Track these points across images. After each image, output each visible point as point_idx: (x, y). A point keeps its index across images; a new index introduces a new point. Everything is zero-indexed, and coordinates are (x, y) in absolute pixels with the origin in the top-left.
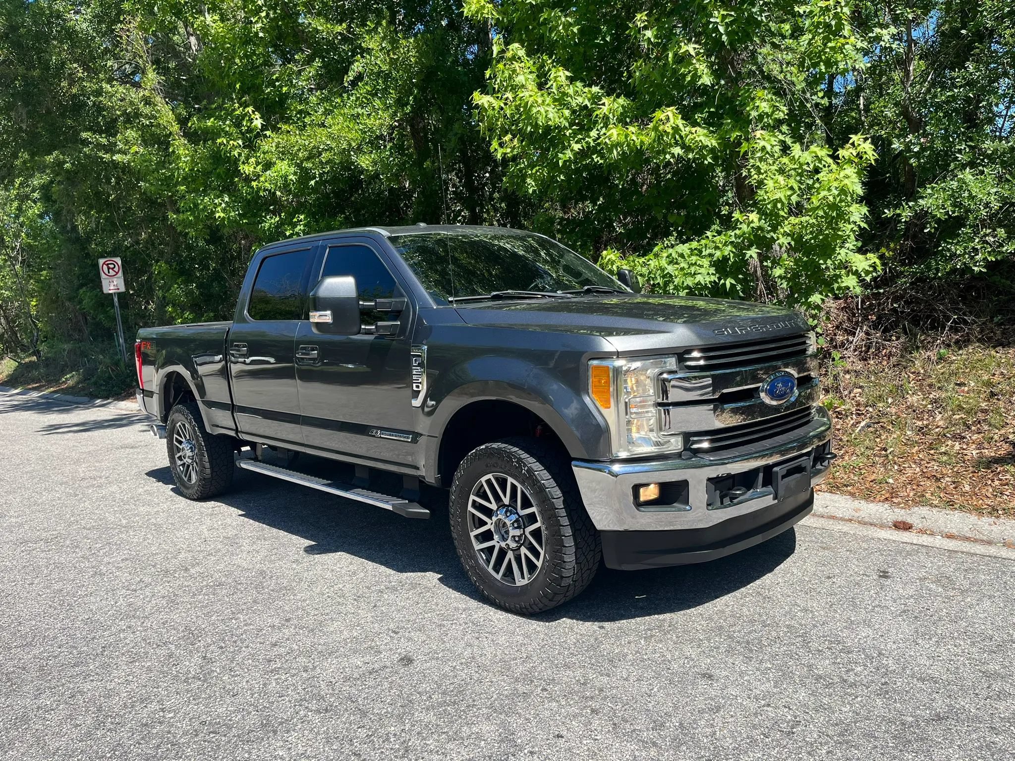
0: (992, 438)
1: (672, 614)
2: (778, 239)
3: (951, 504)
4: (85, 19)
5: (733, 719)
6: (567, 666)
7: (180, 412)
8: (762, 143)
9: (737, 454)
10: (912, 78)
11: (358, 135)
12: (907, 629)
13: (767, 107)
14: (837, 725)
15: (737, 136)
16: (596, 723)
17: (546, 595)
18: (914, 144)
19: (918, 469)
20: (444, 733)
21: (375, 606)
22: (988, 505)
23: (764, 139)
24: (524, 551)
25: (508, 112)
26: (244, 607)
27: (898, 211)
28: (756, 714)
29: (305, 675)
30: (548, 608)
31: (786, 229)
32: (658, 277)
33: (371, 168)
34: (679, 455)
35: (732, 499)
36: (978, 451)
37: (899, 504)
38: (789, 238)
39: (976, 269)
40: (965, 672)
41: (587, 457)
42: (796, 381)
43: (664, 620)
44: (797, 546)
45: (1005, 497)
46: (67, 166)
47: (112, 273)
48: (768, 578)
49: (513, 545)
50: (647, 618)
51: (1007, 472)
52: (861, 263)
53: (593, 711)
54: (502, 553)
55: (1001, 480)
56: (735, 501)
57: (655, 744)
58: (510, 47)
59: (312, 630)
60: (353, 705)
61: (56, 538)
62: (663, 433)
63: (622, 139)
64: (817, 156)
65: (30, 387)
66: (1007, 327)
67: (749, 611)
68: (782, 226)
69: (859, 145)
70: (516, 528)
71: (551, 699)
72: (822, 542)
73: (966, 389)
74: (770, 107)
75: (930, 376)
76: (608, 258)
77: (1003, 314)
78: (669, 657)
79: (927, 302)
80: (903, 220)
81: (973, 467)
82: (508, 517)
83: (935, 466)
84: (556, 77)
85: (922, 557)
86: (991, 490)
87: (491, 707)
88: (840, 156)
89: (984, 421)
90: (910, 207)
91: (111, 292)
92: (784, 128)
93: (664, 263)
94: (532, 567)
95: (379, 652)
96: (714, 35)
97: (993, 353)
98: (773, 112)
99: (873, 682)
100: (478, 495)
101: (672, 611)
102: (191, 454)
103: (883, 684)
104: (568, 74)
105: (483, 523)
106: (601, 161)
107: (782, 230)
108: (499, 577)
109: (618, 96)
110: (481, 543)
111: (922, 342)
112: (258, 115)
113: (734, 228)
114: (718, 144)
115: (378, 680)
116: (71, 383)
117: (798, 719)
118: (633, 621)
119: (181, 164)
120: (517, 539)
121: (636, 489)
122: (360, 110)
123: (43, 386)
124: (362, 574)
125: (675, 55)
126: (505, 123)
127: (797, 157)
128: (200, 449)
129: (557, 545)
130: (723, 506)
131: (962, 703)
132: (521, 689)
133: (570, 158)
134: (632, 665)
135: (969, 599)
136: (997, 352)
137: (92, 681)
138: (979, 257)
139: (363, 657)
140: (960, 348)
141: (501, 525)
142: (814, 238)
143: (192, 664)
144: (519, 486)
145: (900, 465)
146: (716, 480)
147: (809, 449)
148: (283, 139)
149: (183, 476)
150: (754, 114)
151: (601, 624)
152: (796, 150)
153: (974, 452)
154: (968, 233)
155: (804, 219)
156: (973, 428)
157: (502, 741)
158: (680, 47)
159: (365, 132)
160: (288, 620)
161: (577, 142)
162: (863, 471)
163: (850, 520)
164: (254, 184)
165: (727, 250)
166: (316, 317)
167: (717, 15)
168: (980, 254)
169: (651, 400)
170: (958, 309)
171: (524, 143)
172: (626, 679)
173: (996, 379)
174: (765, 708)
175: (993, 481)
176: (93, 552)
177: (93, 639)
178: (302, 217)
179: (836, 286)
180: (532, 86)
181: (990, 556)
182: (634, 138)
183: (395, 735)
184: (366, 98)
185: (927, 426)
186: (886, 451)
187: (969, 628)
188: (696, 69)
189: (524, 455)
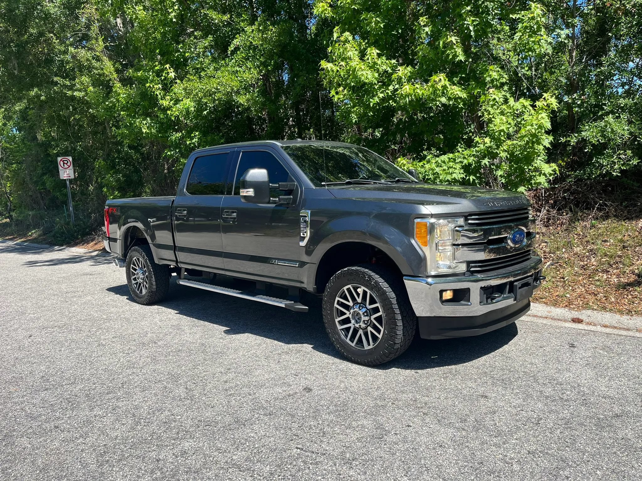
0: (625, 272)
1: (456, 366)
2: (500, 153)
3: (604, 308)
4: (55, 6)
5: (504, 417)
6: (403, 392)
7: (137, 251)
8: (494, 96)
9: (496, 274)
10: (574, 60)
11: (238, 84)
12: (591, 373)
13: (496, 75)
14: (562, 419)
15: (478, 92)
16: (428, 420)
17: (384, 354)
18: (577, 99)
19: (583, 289)
20: (343, 425)
21: (279, 362)
22: (626, 309)
23: (494, 94)
24: (370, 329)
25: (342, 74)
26: (199, 362)
27: (568, 139)
28: (516, 415)
29: (250, 397)
30: (385, 362)
31: (504, 148)
32: (431, 175)
33: (246, 104)
34: (464, 274)
35: (492, 299)
36: (617, 279)
37: (574, 308)
38: (507, 153)
39: (614, 174)
40: (628, 393)
41: (413, 274)
42: (525, 235)
43: (452, 369)
44: (519, 331)
45: (635, 305)
46: (43, 98)
47: (66, 166)
48: (506, 347)
49: (363, 326)
50: (441, 368)
51: (636, 290)
52: (548, 169)
53: (424, 414)
54: (356, 331)
55: (632, 295)
56: (494, 301)
57: (464, 429)
58: (344, 34)
59: (246, 375)
60: (285, 412)
61: (65, 325)
62: (456, 261)
63: (412, 92)
64: (524, 105)
65: (8, 238)
66: (631, 208)
67: (500, 364)
68: (502, 146)
69: (548, 99)
70: (366, 316)
71: (399, 408)
72: (533, 329)
73: (608, 244)
74: (498, 76)
75: (586, 236)
76: (401, 162)
77: (628, 201)
78: (460, 387)
79: (583, 193)
80: (572, 144)
81: (615, 288)
82: (360, 309)
83: (593, 287)
84: (370, 53)
85: (592, 337)
86: (627, 301)
87: (365, 412)
88: (537, 106)
89: (620, 262)
90: (575, 136)
91: (65, 178)
92: (506, 88)
93: (434, 166)
94: (375, 338)
95: (290, 385)
96: (466, 31)
97: (623, 223)
98: (500, 79)
99: (578, 399)
100: (341, 297)
101: (455, 364)
102: (142, 277)
103: (583, 400)
104: (379, 52)
105: (343, 314)
106: (394, 105)
107: (502, 149)
108: (353, 345)
109: (407, 66)
110: (342, 325)
111: (581, 216)
112: (172, 70)
113: (475, 146)
114: (467, 96)
115: (295, 399)
116: (34, 236)
117: (540, 417)
118: (434, 369)
119: (121, 99)
120: (366, 322)
121: (441, 292)
122: (238, 69)
123: (16, 238)
124: (265, 345)
125: (444, 43)
126: (339, 80)
127: (512, 105)
128: (149, 274)
129: (393, 325)
130: (487, 303)
131: (629, 409)
132: (380, 403)
133: (377, 101)
134: (440, 391)
135: (622, 358)
136: (626, 223)
137: (123, 401)
138: (616, 166)
139: (281, 388)
140: (604, 220)
141: (355, 315)
142: (521, 154)
143: (181, 391)
144: (369, 292)
145: (572, 287)
146: (484, 289)
147: (531, 274)
148: (190, 85)
149: (136, 290)
150: (488, 79)
151: (416, 371)
152: (511, 101)
153: (615, 280)
154: (610, 153)
155: (515, 142)
156: (614, 266)
157: (377, 428)
158: (447, 39)
159: (242, 82)
160: (229, 369)
161: (381, 93)
162: (551, 290)
163: (546, 318)
164: (169, 112)
165: (471, 160)
166: (244, 192)
167: (469, 20)
168: (617, 165)
169: (449, 243)
170: (602, 197)
171: (350, 92)
172: (439, 398)
173: (626, 238)
174: (521, 412)
175: (627, 295)
176: (92, 333)
177: (114, 379)
178: (197, 133)
179: (533, 182)
180: (357, 59)
181: (630, 336)
182: (418, 91)
183: (315, 426)
184: (241, 61)
185: (586, 265)
186: (564, 279)
187: (625, 372)
188: (456, 52)
189: (372, 274)
